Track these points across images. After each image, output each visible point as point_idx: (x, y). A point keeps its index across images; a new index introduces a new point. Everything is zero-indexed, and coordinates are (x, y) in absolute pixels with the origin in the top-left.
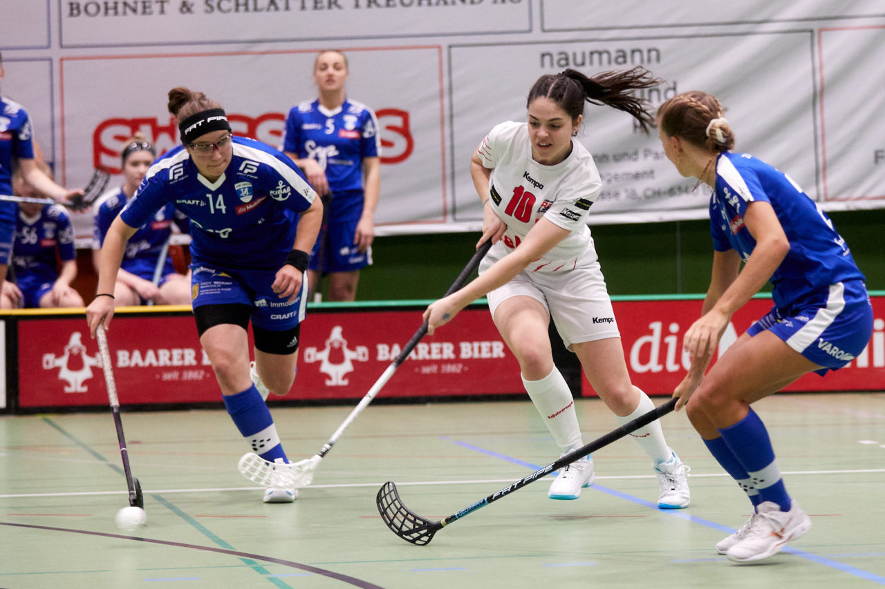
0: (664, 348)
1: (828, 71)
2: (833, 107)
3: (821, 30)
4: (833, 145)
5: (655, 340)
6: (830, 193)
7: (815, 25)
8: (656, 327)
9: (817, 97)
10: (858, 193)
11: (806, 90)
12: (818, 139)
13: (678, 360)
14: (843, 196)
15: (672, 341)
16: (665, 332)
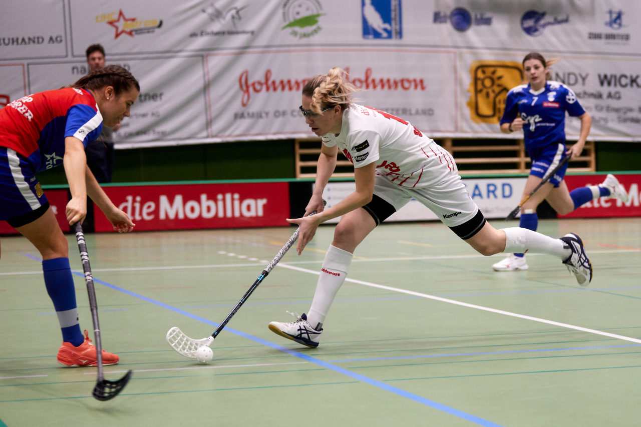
0: (134, 209)
1: (212, 74)
2: (214, 92)
3: (207, 56)
4: (214, 110)
5: (129, 205)
6: (214, 133)
7: (204, 53)
8: (130, 198)
9: (206, 88)
10: (227, 133)
11: (200, 84)
12: (207, 108)
13: (141, 214)
14: (220, 134)
15: (137, 205)
16: (134, 201)
